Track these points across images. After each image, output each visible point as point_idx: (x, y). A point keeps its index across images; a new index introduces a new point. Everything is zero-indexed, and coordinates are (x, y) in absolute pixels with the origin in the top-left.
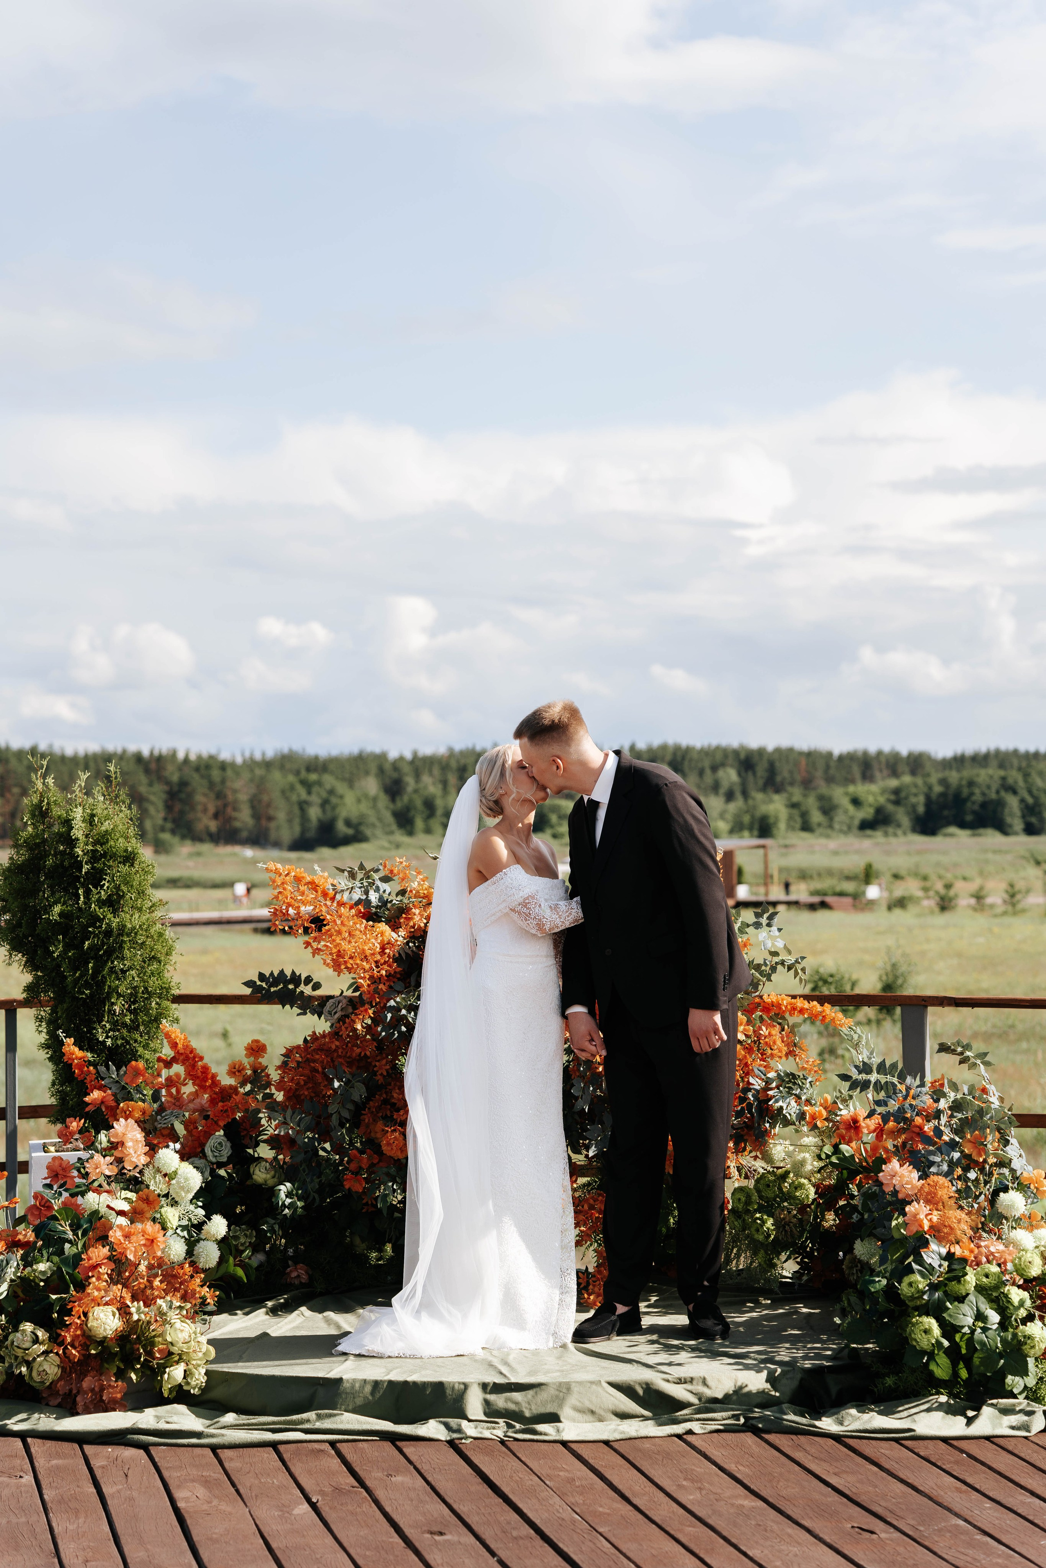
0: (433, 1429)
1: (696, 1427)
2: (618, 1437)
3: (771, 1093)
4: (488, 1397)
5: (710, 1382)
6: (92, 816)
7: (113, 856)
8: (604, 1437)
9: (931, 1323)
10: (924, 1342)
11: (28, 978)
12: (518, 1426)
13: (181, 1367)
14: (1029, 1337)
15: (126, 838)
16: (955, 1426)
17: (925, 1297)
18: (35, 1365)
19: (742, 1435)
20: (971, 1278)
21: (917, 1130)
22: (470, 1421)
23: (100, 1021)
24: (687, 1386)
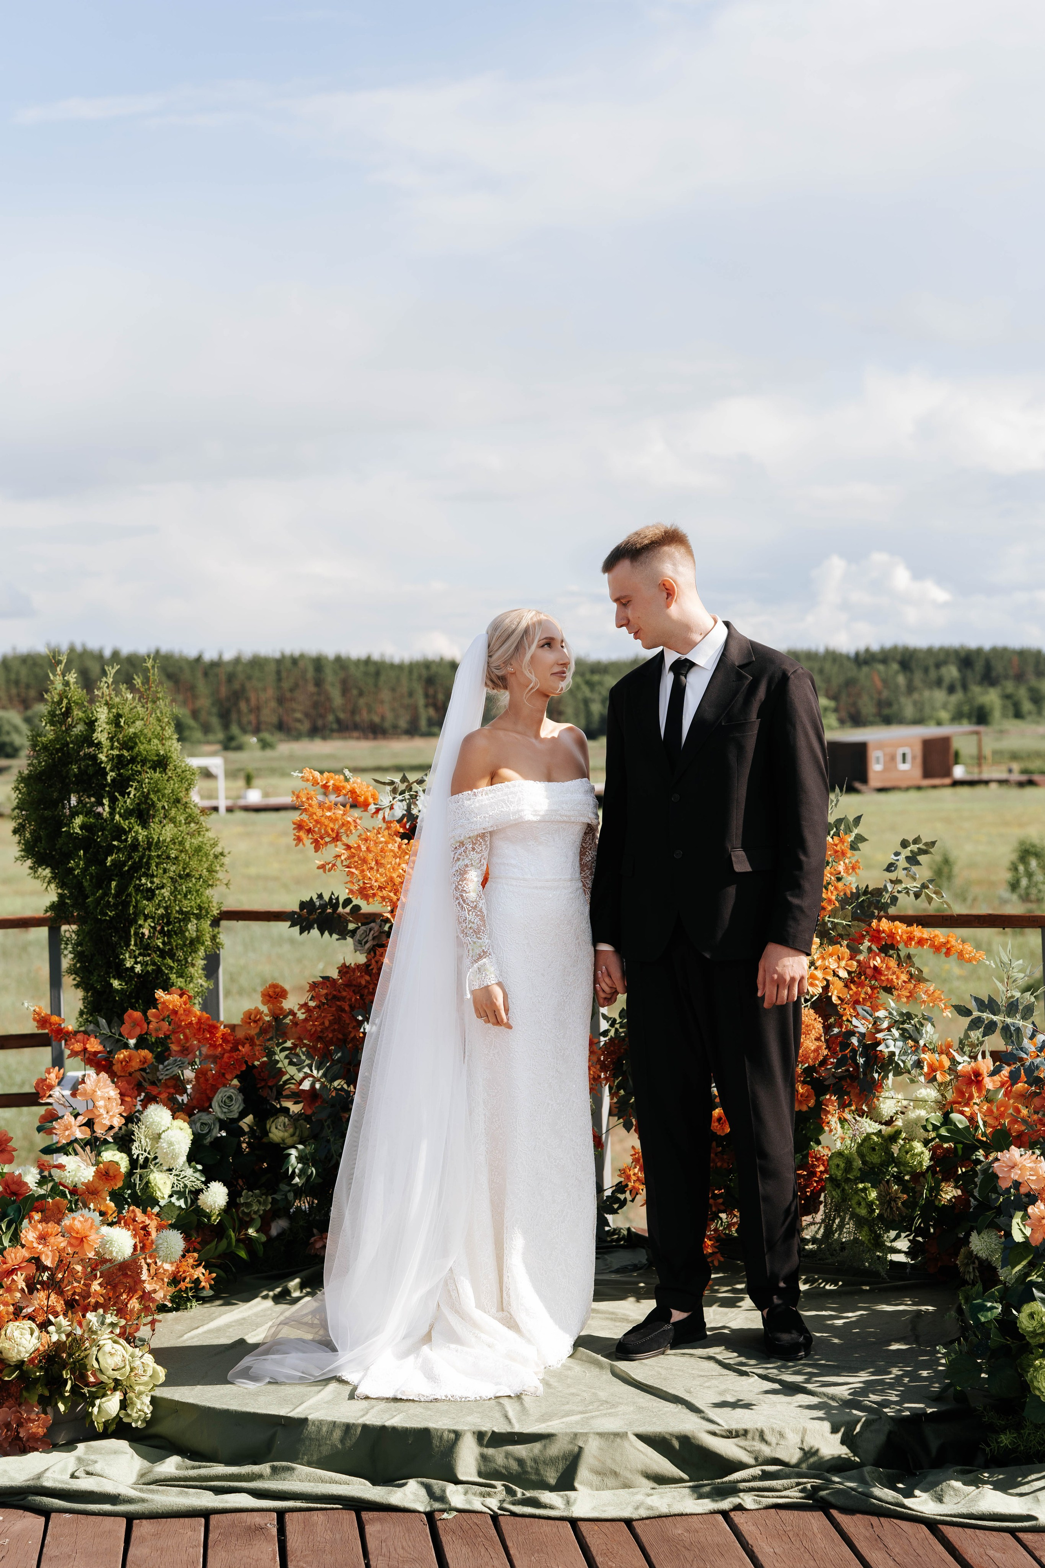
0: (411, 1494)
1: (748, 1501)
2: (643, 1513)
3: (879, 1036)
4: (486, 1450)
5: (768, 1437)
6: (119, 716)
7: (144, 762)
8: (626, 1514)
11: (54, 897)
12: (519, 1491)
13: (118, 1396)
15: (162, 739)
19: (808, 1515)
22: (457, 1482)
23: (128, 945)
24: (740, 1441)
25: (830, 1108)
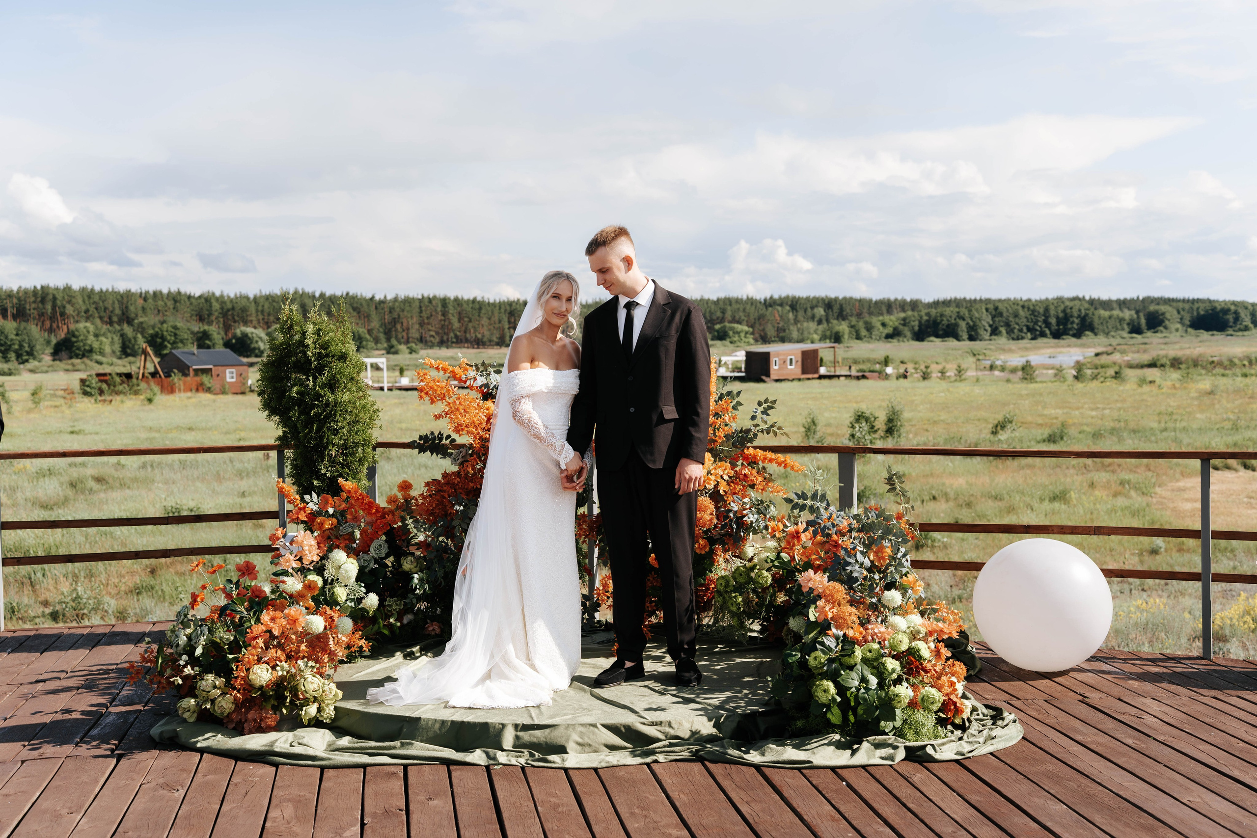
0: (478, 756)
1: (661, 758)
2: (604, 765)
3: (745, 512)
4: (519, 733)
5: (673, 725)
6: (320, 330)
7: (333, 356)
8: (594, 765)
9: (830, 685)
10: (823, 698)
11: (280, 433)
12: (537, 754)
13: (316, 705)
14: (897, 695)
15: (344, 344)
16: (842, 758)
17: (825, 668)
18: (217, 702)
19: (692, 764)
20: (858, 653)
21: (834, 543)
22: (503, 750)
23: (323, 461)
24: (658, 728)
25: (719, 553)
